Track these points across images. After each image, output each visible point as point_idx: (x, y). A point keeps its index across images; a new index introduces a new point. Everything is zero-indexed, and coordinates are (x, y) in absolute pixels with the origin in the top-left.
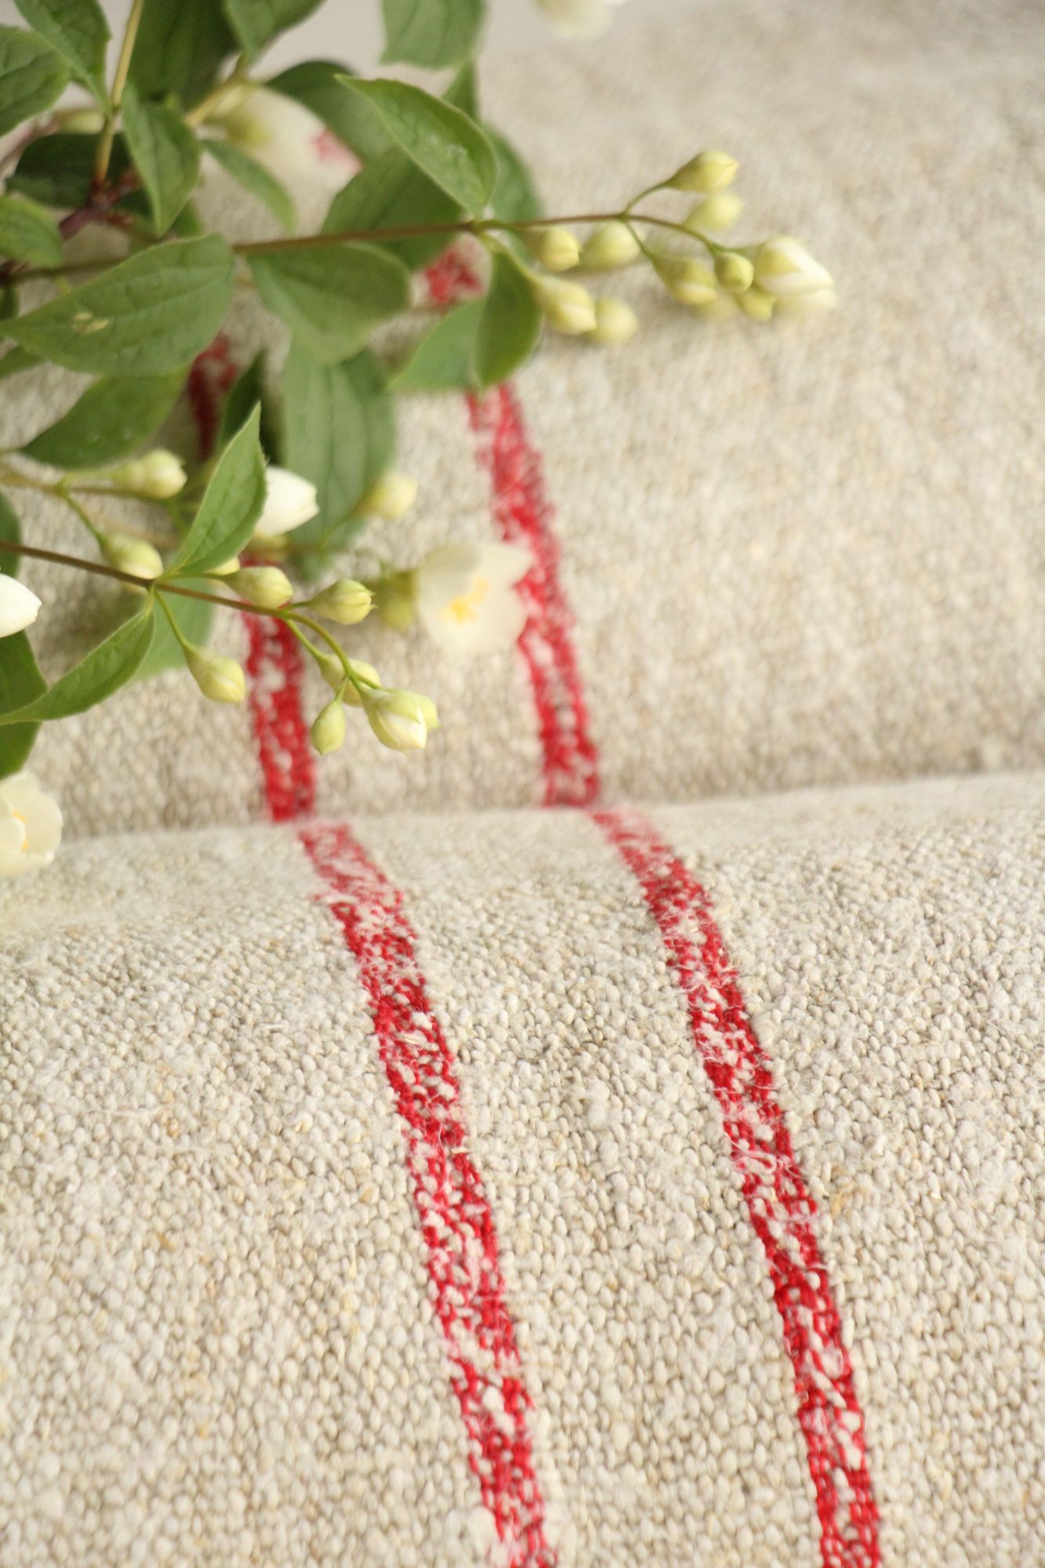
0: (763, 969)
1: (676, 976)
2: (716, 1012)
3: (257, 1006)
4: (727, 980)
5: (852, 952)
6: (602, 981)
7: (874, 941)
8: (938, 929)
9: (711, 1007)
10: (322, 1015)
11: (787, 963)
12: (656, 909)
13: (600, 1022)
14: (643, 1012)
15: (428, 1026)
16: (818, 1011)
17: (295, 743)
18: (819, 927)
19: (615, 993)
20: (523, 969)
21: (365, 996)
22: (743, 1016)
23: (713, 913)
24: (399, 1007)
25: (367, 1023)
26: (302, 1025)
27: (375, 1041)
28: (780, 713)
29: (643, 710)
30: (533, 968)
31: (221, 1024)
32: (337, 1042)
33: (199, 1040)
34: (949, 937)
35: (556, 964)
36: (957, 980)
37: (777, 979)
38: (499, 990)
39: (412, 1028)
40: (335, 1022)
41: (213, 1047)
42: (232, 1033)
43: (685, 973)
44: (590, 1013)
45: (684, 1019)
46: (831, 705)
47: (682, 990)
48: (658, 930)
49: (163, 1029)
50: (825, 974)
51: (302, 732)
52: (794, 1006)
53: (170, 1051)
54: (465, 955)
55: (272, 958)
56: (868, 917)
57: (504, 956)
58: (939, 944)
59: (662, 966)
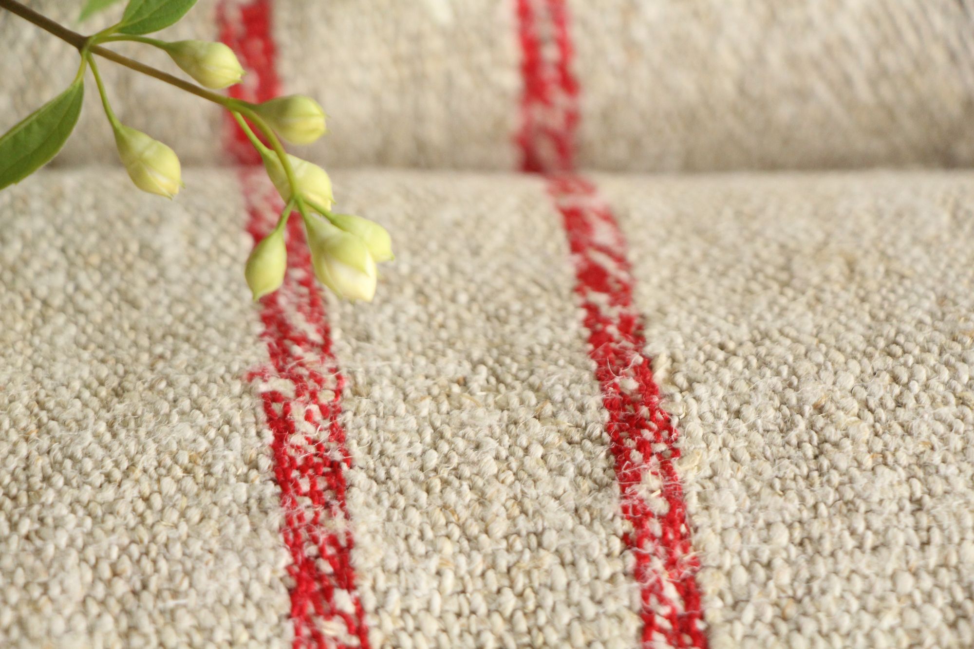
0: (728, 561)
1: (631, 560)
2: (671, 618)
3: (163, 565)
4: (687, 572)
5: (827, 546)
6: (549, 559)
7: (853, 533)
8: (924, 520)
9: (665, 610)
10: (234, 585)
11: (755, 554)
12: (618, 452)
13: (542, 618)
14: (590, 610)
15: (350, 608)
16: (783, 628)
17: (262, 60)
18: (793, 505)
19: (561, 577)
20: (462, 527)
21: (285, 558)
22: (700, 625)
23: (679, 468)
24: (321, 578)
25: (282, 601)
26: (210, 599)
27: (289, 627)
28: (775, 57)
29: (631, 47)
30: (474, 529)
31: (121, 587)
32: (248, 626)
33: (94, 609)
34: (937, 537)
35: (500, 527)
36: (941, 599)
37: (741, 576)
38: (434, 563)
39: (332, 613)
40: (247, 596)
41: (108, 621)
42: (131, 602)
43: (642, 558)
44: (531, 605)
45: (634, 624)
46: (828, 49)
47: (636, 584)
48: (616, 488)
49: (55, 591)
50: (795, 578)
51: (270, 50)
52: (758, 618)
53: (59, 625)
54: (402, 502)
55: (189, 484)
56: (849, 495)
57: (445, 507)
58: (925, 544)
59: (617, 545)
